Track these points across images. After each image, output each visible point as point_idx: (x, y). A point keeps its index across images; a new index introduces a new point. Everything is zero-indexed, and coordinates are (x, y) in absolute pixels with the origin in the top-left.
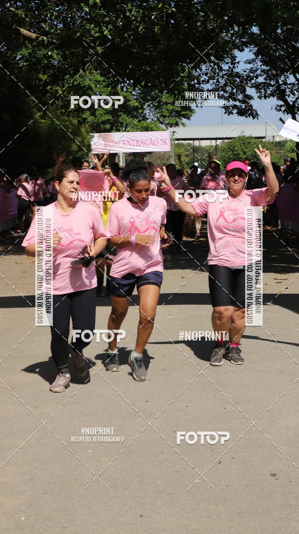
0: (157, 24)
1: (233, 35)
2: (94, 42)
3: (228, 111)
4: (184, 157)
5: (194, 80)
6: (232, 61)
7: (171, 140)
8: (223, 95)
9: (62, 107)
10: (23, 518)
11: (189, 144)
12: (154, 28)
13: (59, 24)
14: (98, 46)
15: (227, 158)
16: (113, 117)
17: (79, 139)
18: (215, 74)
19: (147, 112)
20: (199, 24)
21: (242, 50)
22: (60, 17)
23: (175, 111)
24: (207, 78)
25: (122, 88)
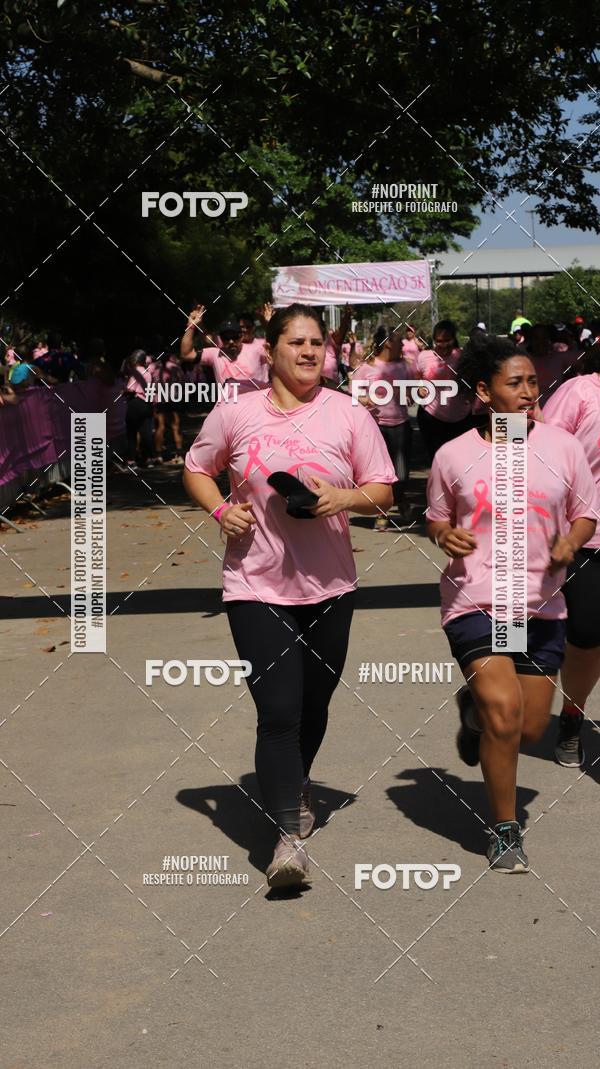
0: (402, 48)
1: (554, 66)
2: (277, 85)
3: (547, 217)
4: (459, 312)
5: (476, 158)
6: (553, 119)
7: (432, 279)
8: (536, 186)
10: (145, 1031)
11: (468, 287)
12: (398, 56)
13: (206, 51)
14: (284, 93)
15: (544, 312)
18: (520, 145)
20: (486, 46)
21: (573, 98)
22: (208, 37)
23: (439, 220)
24: (503, 155)
25: (333, 177)
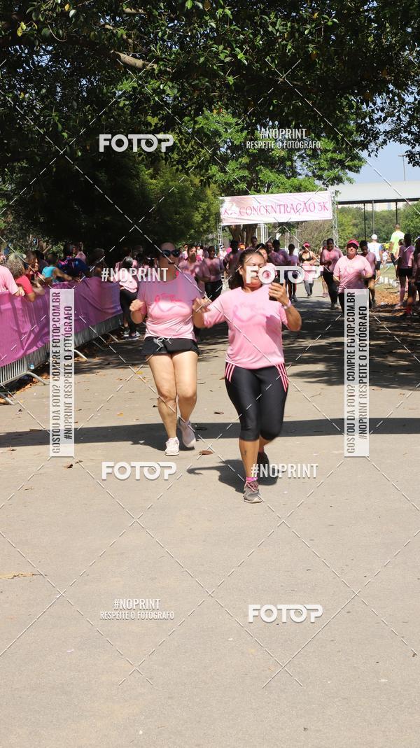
0: (312, 42)
2: (224, 69)
3: (413, 160)
4: (352, 227)
5: (364, 119)
7: (333, 204)
8: (406, 138)
9: (179, 162)
10: (141, 732)
11: (359, 209)
12: (308, 47)
13: (174, 46)
14: (229, 75)
16: (251, 173)
17: (204, 205)
18: (395, 109)
19: (298, 164)
20: (370, 39)
22: (175, 36)
24: (383, 115)
